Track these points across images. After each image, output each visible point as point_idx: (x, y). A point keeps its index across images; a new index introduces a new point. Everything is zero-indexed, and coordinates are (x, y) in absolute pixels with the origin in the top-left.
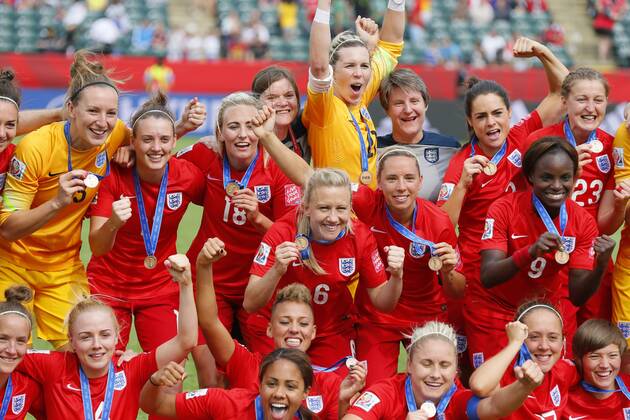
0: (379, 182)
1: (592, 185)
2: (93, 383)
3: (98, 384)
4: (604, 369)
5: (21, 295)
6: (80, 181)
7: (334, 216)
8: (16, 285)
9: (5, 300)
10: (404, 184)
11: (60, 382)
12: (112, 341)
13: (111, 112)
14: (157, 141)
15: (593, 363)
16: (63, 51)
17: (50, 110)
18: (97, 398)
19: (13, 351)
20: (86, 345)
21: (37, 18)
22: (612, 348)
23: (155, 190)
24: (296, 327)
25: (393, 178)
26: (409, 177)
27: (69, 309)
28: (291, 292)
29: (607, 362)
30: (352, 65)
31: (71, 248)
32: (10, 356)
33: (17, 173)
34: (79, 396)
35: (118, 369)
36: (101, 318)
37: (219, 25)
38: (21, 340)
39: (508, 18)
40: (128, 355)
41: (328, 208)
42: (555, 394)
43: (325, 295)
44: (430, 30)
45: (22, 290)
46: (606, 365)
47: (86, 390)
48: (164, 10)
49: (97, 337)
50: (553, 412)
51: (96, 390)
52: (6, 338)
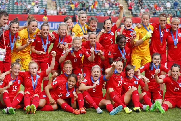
0: (89, 39)
1: (130, 38)
2: (33, 77)
3: (35, 77)
4: (131, 74)
5: (18, 61)
6: (30, 41)
7: (78, 45)
8: (18, 59)
9: (15, 61)
11: (27, 77)
12: (37, 69)
13: (36, 26)
14: (46, 30)
15: (129, 73)
16: (27, 14)
17: (24, 26)
18: (34, 80)
19: (17, 71)
20: (32, 70)
21: (22, 7)
22: (132, 70)
23: (45, 40)
24: (68, 69)
25: (92, 38)
26: (94, 38)
27: (28, 63)
28: (67, 62)
29: (131, 72)
30: (83, 17)
31: (28, 52)
32: (17, 72)
33: (19, 39)
34: (31, 79)
35: (38, 74)
36: (35, 65)
37: (57, 8)
38: (19, 69)
39: (112, 7)
40: (40, 72)
41: (77, 44)
42: (121, 77)
43: (76, 60)
44: (97, 9)
45: (19, 59)
46: (131, 73)
47: (32, 78)
48: (46, 6)
49: (34, 69)
50: (121, 81)
51: (34, 78)
52: (16, 69)
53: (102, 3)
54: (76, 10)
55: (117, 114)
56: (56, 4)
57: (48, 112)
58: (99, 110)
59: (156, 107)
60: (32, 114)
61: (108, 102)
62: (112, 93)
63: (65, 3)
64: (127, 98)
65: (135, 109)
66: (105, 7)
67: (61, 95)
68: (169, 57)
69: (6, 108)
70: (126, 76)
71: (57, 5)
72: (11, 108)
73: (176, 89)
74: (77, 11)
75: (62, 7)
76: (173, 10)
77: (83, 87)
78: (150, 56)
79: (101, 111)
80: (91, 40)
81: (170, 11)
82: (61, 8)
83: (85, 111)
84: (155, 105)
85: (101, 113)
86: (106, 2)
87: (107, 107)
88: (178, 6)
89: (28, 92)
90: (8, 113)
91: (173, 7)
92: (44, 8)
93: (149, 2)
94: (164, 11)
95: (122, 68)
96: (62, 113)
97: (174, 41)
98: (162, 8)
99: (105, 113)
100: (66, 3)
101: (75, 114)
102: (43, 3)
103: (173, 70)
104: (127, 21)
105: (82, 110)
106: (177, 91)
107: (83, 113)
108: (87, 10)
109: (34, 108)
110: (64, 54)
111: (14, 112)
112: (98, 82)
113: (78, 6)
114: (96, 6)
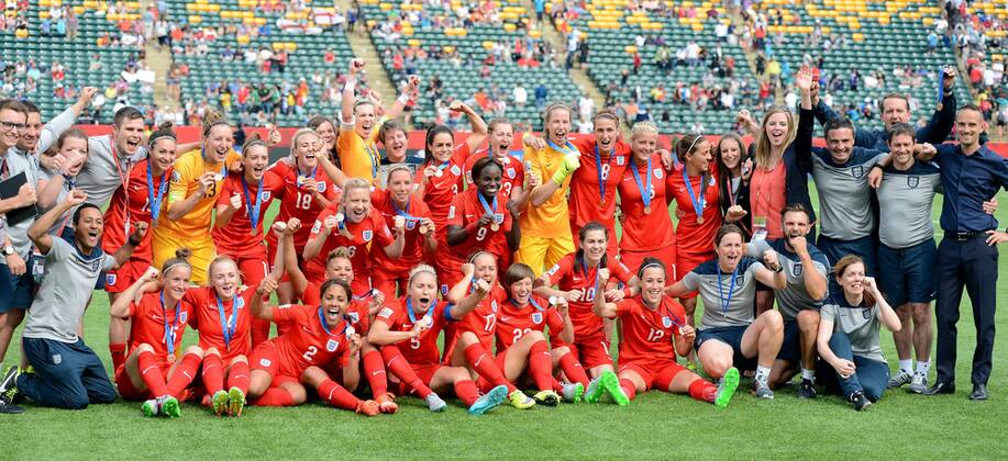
0: (388, 186)
2: (225, 304)
3: (229, 305)
4: (523, 292)
5: (185, 254)
7: (360, 205)
10: (404, 187)
11: (206, 304)
12: (236, 279)
13: (229, 139)
14: (260, 159)
15: (517, 288)
18: (228, 312)
19: (180, 284)
20: (221, 281)
22: (528, 280)
23: (256, 190)
24: (344, 272)
26: (407, 183)
28: (339, 252)
29: (525, 288)
32: (180, 290)
34: (218, 312)
35: (239, 296)
36: (228, 266)
37: (184, 106)
38: (185, 280)
40: (244, 287)
41: (357, 200)
42: (494, 305)
44: (307, 108)
45: (186, 251)
47: (221, 308)
48: (150, 97)
49: (227, 277)
50: (493, 315)
51: (228, 308)
52: (177, 279)
53: (322, 90)
54: (243, 112)
55: (493, 413)
56: (181, 94)
57: (281, 410)
58: (436, 401)
59: (603, 387)
60: (234, 415)
61: (460, 375)
62: (473, 347)
63: (209, 89)
64: (512, 363)
65: (541, 395)
66: (329, 101)
67: (312, 351)
68: (628, 241)
69: (153, 398)
70: (509, 300)
71: (185, 95)
72: (170, 398)
73: (655, 335)
74: (247, 113)
75: (199, 101)
76: (532, 109)
77: (381, 331)
78: (571, 237)
79: (442, 403)
80: (397, 187)
81: (524, 112)
82: (198, 106)
83: (395, 405)
84: (601, 382)
85: (441, 410)
86: (334, 86)
87: (458, 390)
88: (548, 98)
89: (214, 351)
90: (161, 414)
91: (534, 101)
92: (144, 104)
93: (463, 87)
94: (507, 112)
95: (494, 273)
96: (322, 411)
97: (642, 192)
98: (502, 105)
99: (453, 409)
100: (213, 91)
101: (363, 413)
102: (141, 89)
103: (646, 277)
104: (499, 132)
105: (387, 402)
106: (659, 340)
107: (390, 411)
108: (278, 110)
109: (238, 398)
110: (317, 232)
111: (178, 410)
112: (427, 321)
113: (249, 97)
114: (305, 99)
